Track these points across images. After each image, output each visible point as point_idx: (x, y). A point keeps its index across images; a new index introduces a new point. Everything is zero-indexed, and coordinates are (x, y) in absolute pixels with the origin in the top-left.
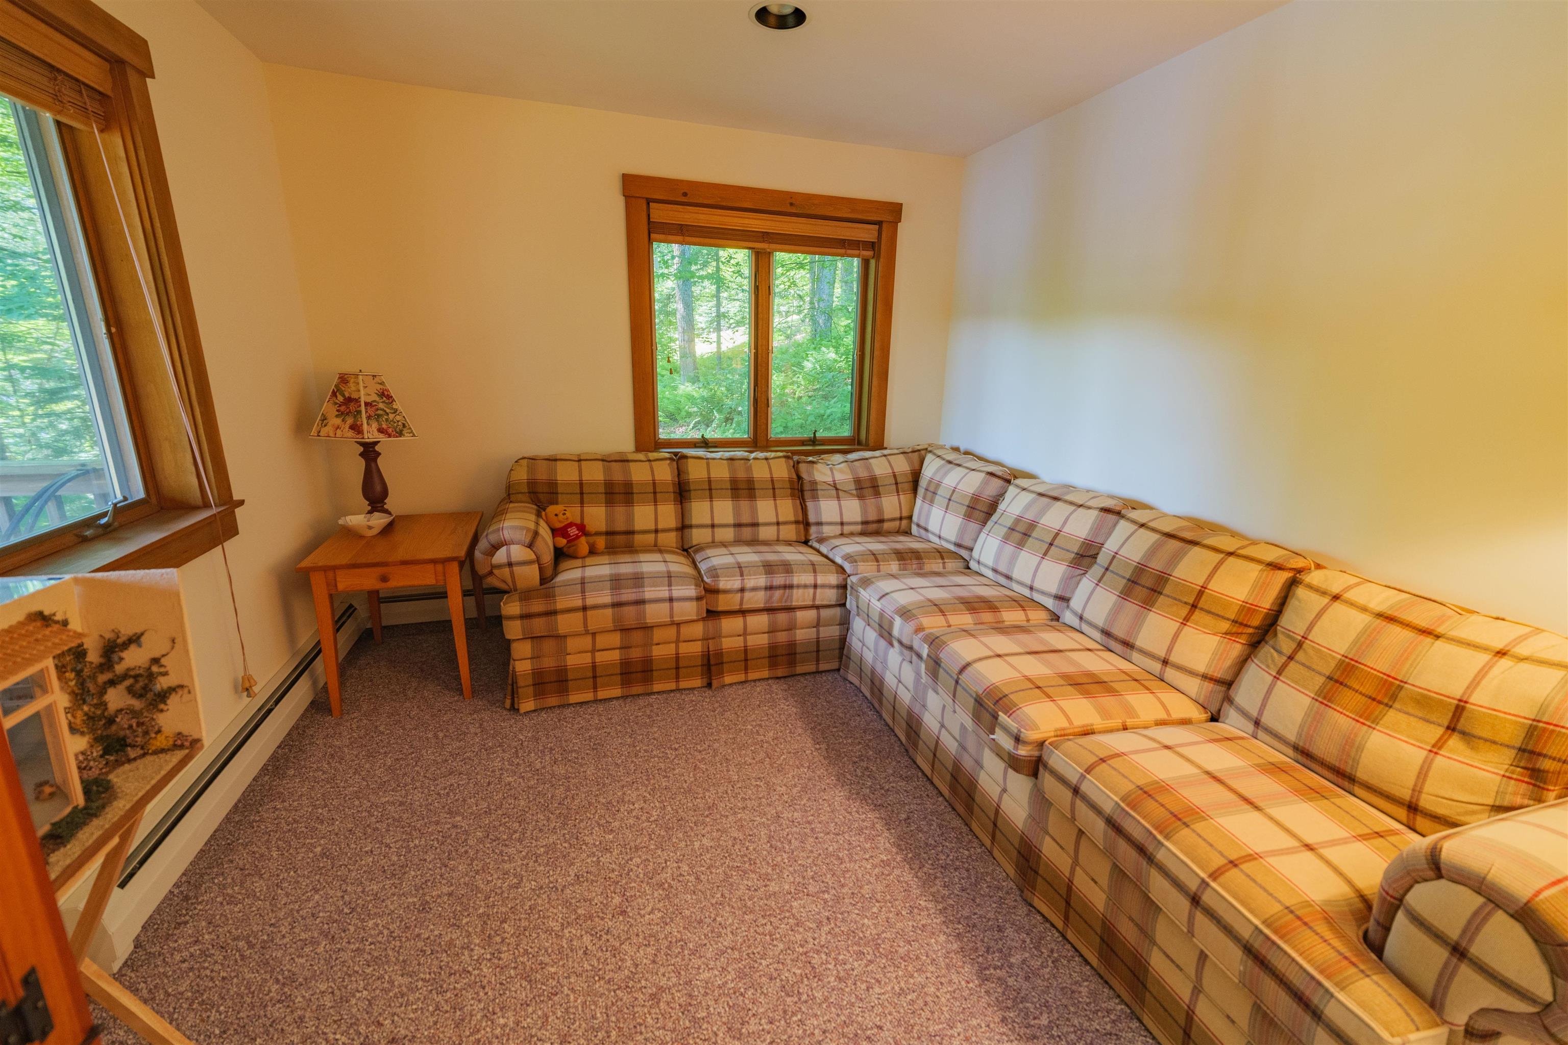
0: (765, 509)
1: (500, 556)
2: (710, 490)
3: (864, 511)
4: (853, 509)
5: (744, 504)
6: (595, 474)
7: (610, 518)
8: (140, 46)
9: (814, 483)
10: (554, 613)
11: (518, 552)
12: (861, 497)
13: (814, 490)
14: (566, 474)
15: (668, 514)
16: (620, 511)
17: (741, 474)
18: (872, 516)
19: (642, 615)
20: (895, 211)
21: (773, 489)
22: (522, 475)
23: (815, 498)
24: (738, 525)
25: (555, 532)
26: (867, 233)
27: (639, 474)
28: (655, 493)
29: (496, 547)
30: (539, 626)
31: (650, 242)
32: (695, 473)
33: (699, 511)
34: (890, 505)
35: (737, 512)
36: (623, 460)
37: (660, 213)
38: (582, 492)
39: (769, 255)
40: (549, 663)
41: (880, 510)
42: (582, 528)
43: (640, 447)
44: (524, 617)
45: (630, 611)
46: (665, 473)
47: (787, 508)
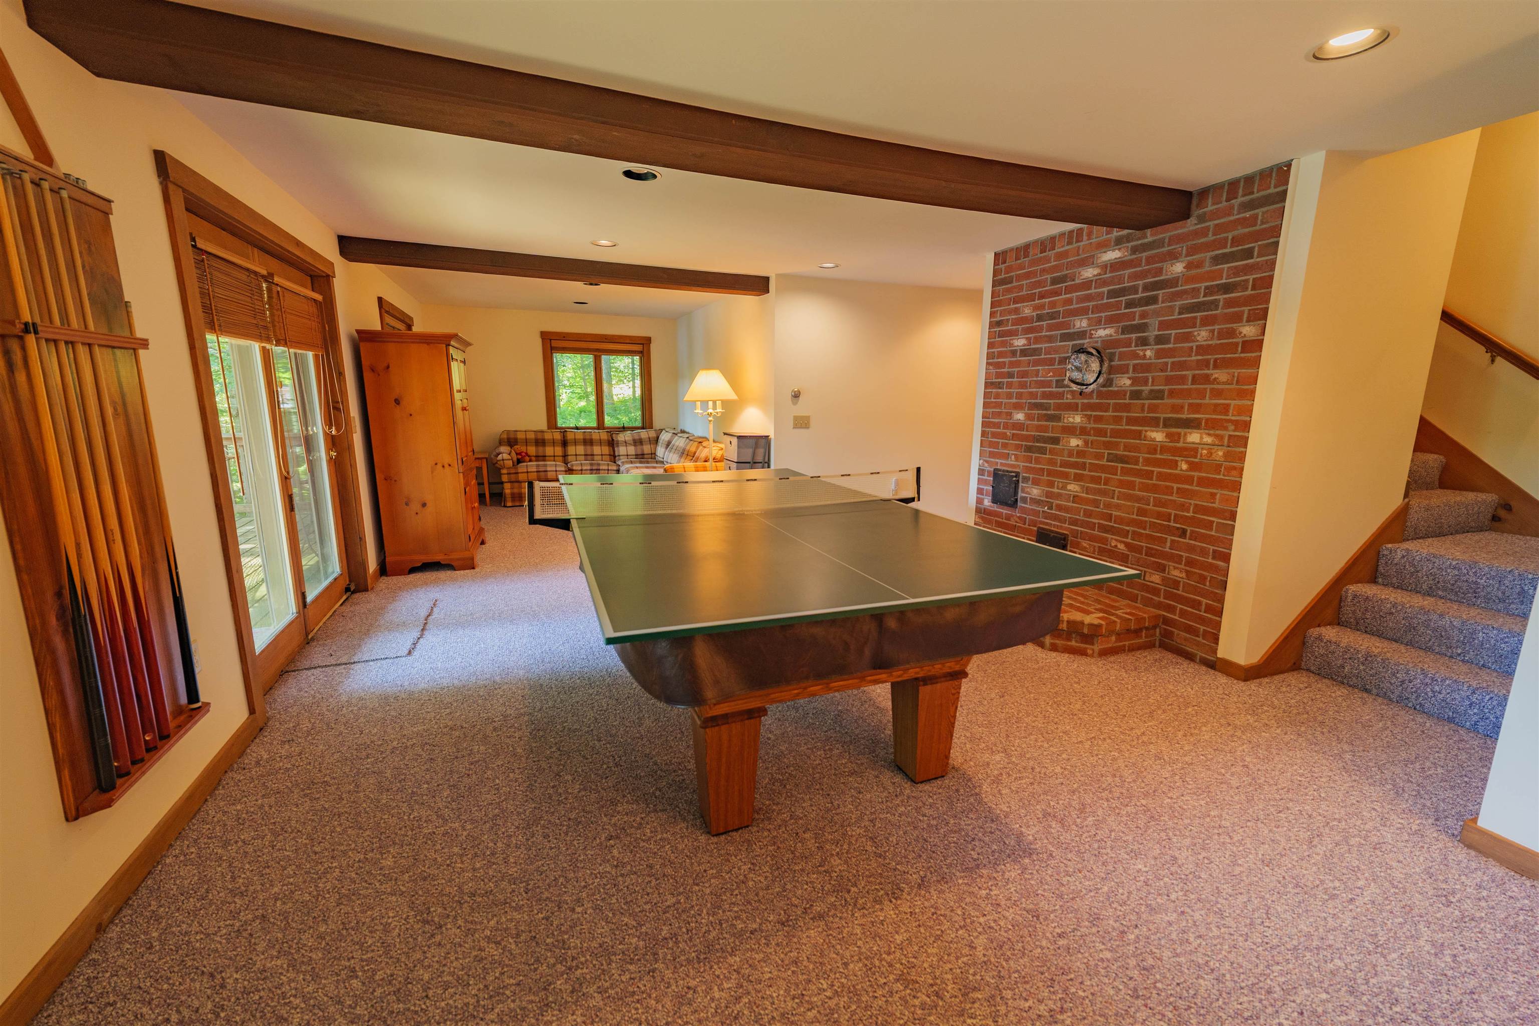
0: (597, 450)
1: (500, 457)
2: (575, 442)
3: (636, 451)
4: (631, 450)
5: (589, 448)
6: (531, 436)
7: (537, 451)
8: (411, 319)
9: (618, 441)
10: (517, 473)
11: (505, 456)
12: (635, 445)
13: (618, 443)
14: (520, 436)
15: (559, 450)
16: (541, 449)
17: (588, 437)
18: (639, 453)
19: (546, 475)
20: (648, 340)
21: (600, 443)
22: (505, 436)
23: (618, 446)
24: (585, 455)
25: (517, 454)
26: (638, 348)
27: (548, 436)
28: (554, 443)
29: (499, 454)
30: (513, 477)
31: (552, 354)
32: (570, 436)
33: (571, 450)
34: (647, 449)
35: (585, 450)
36: (542, 432)
37: (554, 343)
38: (526, 442)
39: (600, 356)
40: (516, 491)
41: (643, 450)
42: (526, 454)
43: (549, 428)
44: (508, 474)
45: (542, 474)
46: (558, 436)
47: (606, 450)
